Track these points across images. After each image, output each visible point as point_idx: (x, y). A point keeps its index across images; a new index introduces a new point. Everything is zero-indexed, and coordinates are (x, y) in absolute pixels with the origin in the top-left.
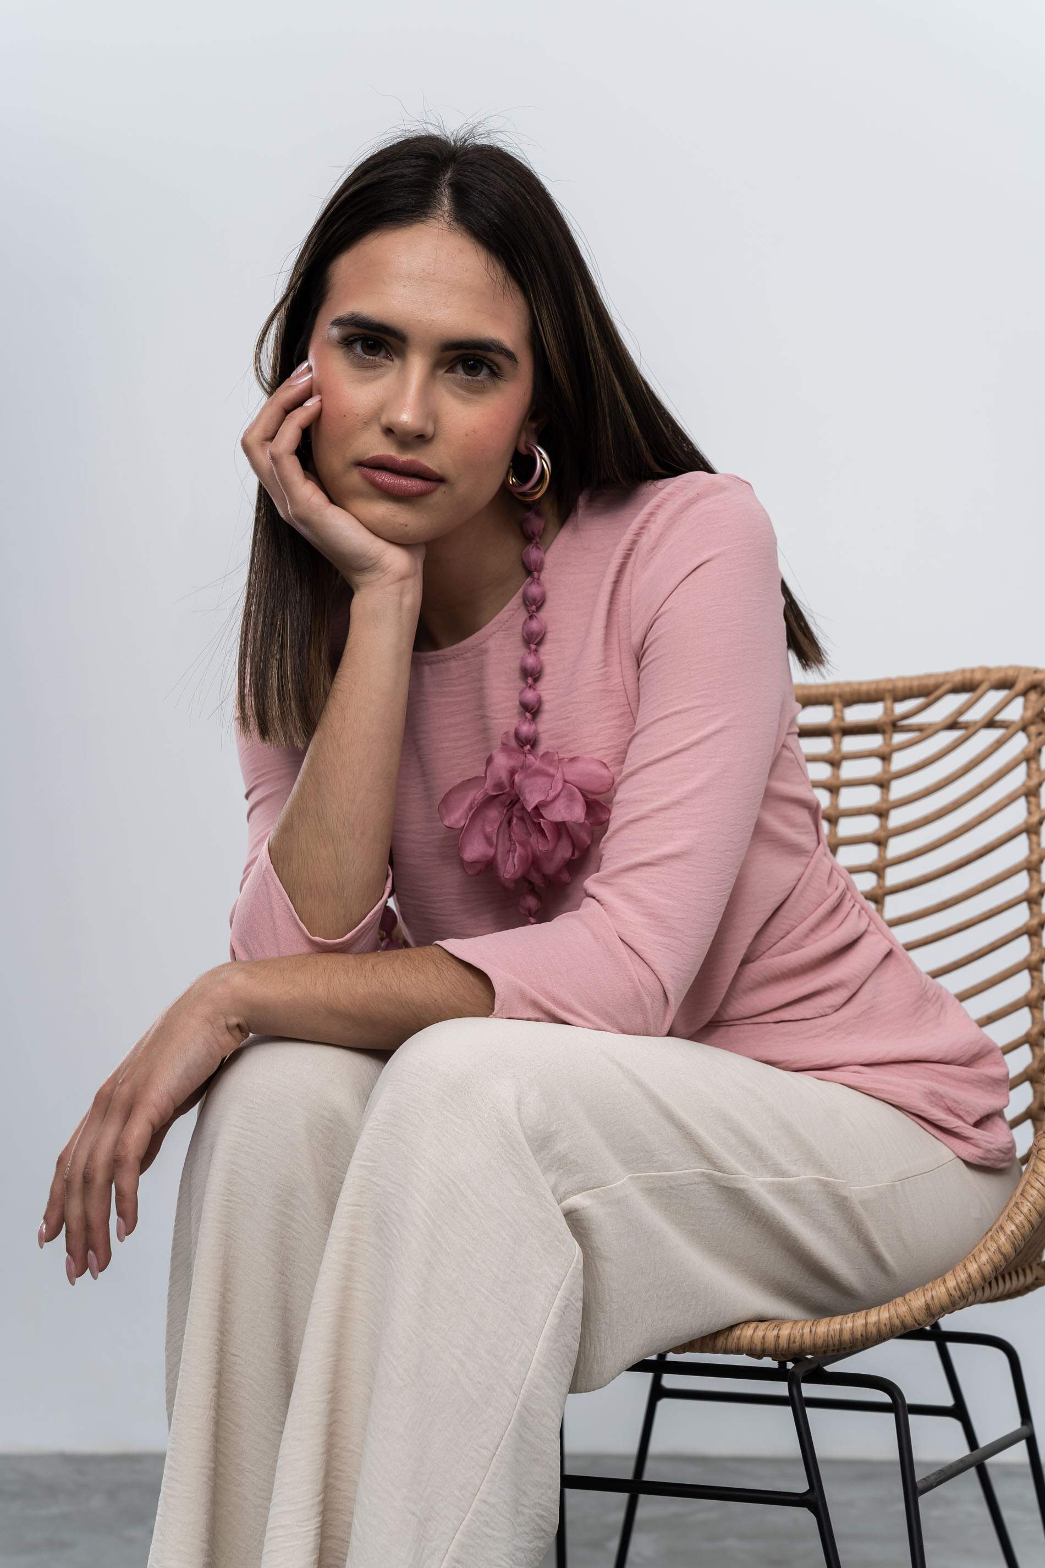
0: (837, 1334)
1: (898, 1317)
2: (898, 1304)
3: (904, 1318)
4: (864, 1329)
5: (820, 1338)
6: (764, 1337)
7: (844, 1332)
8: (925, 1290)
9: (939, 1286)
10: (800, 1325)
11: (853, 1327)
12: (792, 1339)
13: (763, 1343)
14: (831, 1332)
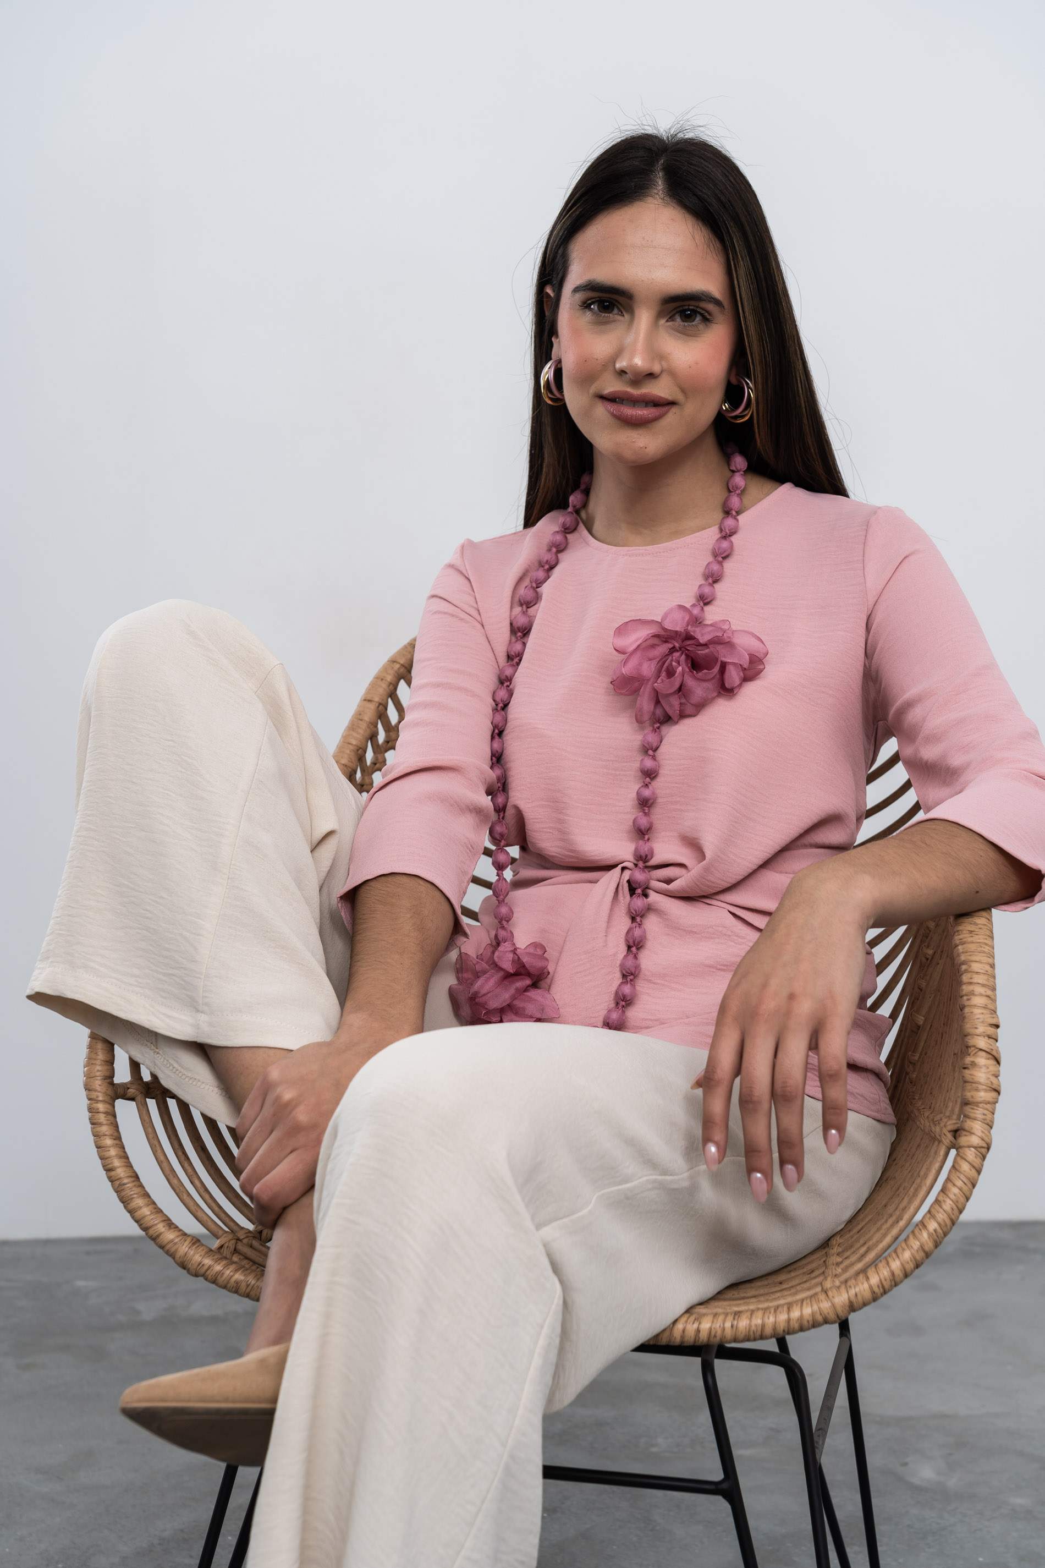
0: (760, 1329)
1: (821, 1314)
2: (821, 1301)
3: (827, 1314)
4: (786, 1325)
5: (742, 1333)
6: (684, 1331)
7: (767, 1327)
8: (848, 1287)
9: (863, 1284)
10: (721, 1318)
11: (775, 1322)
12: (713, 1334)
13: (682, 1337)
14: (753, 1328)
